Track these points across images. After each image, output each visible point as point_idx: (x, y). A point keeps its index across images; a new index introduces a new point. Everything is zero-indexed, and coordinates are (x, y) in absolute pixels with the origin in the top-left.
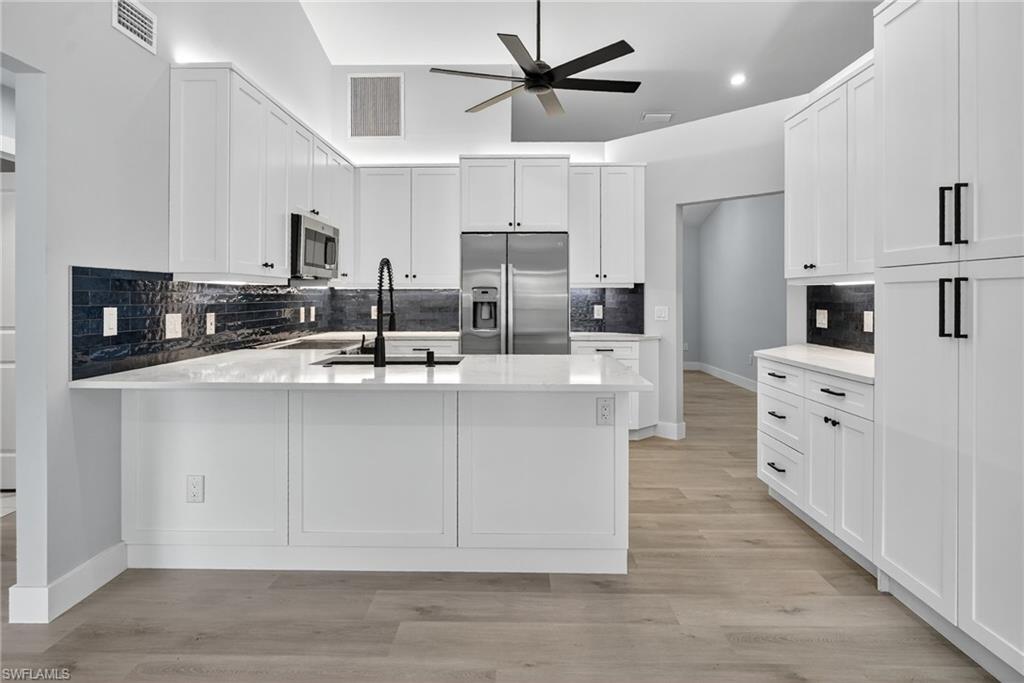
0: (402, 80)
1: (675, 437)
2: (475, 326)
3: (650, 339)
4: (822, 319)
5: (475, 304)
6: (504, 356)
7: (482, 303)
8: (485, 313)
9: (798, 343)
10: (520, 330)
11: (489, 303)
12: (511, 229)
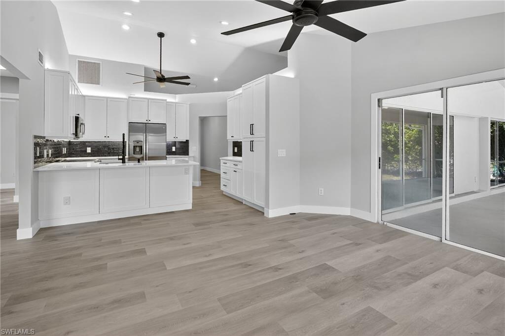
0: (101, 64)
1: (198, 186)
2: (134, 154)
3: (190, 157)
4: (236, 150)
5: (134, 146)
6: (145, 161)
7: (136, 146)
8: (138, 149)
9: (231, 156)
10: (150, 155)
11: (139, 146)
12: (147, 122)
